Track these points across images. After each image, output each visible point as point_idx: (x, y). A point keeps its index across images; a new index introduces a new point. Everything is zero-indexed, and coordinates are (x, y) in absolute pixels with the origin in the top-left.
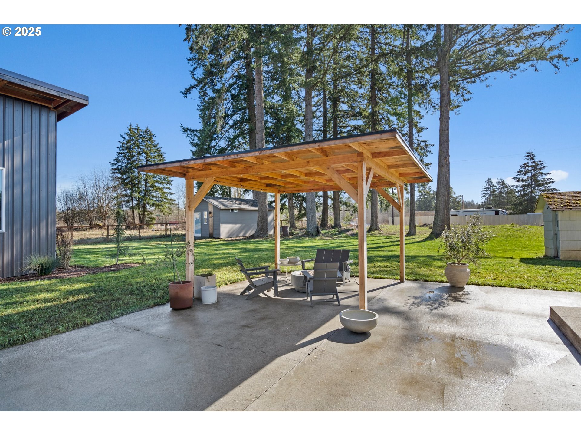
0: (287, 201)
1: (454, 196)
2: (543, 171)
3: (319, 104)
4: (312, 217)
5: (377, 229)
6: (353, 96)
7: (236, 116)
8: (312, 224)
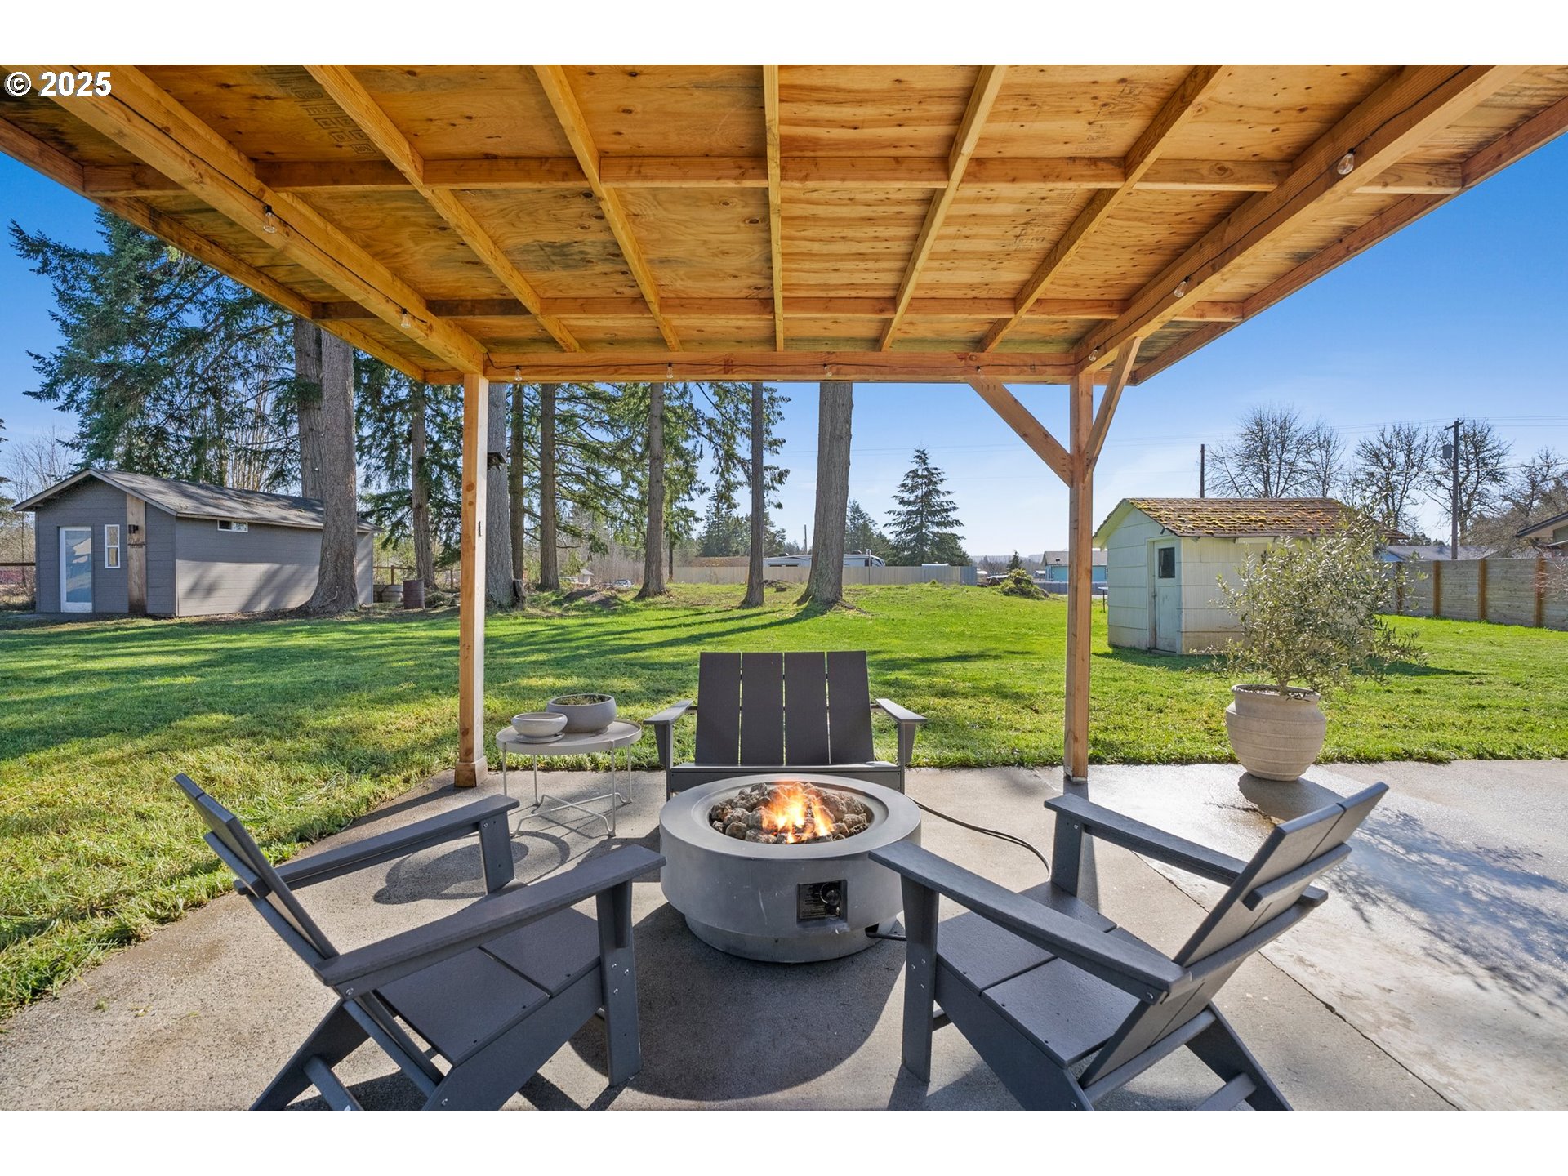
1: (773, 530)
2: (939, 487)
4: (498, 555)
5: (660, 591)
8: (500, 576)
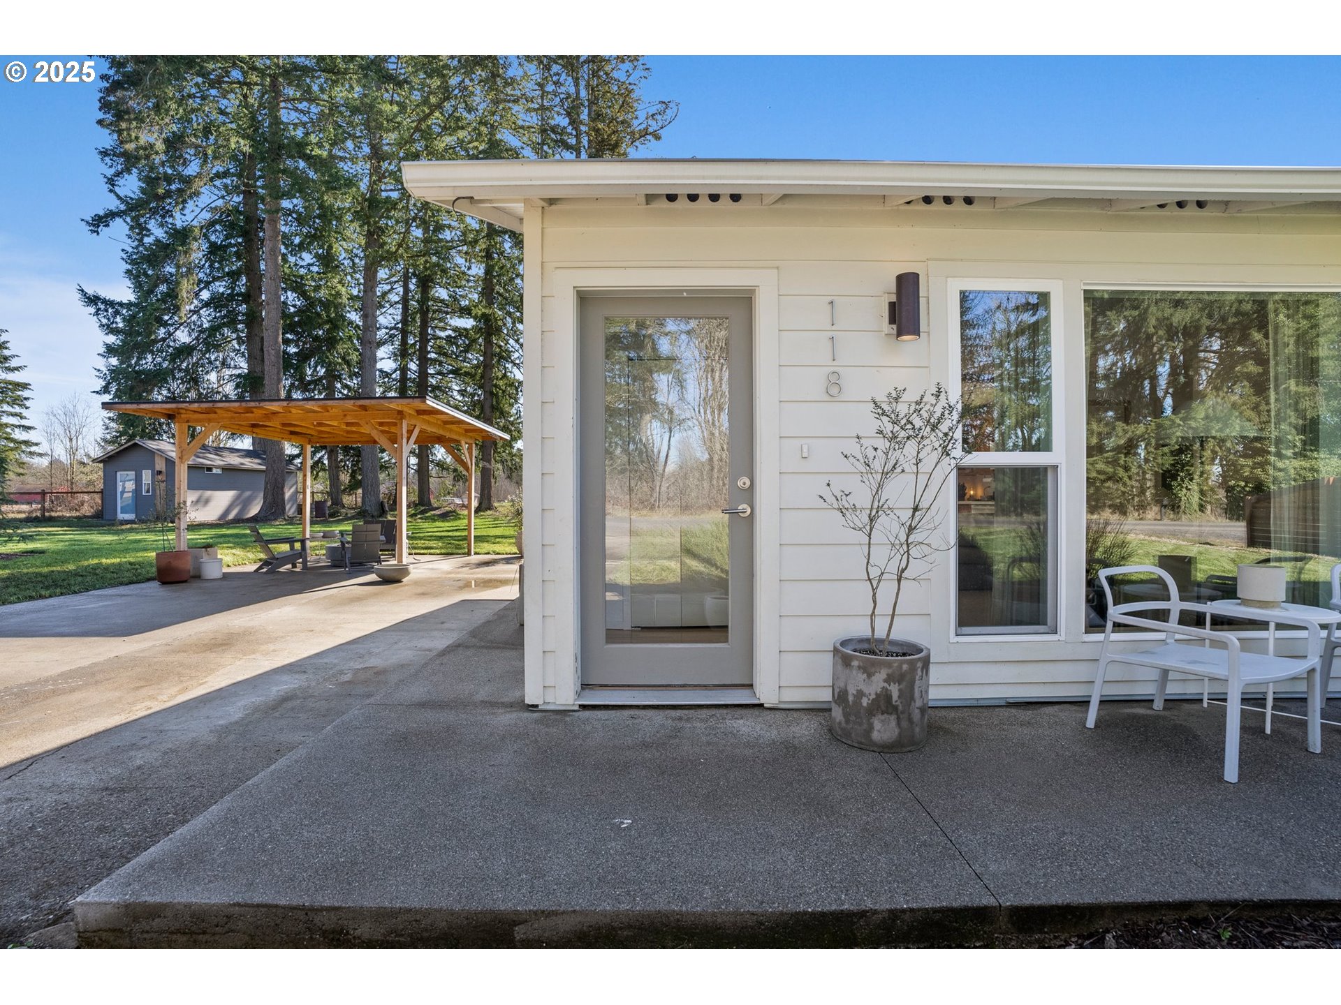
0: (326, 457)
3: (394, 279)
4: (372, 486)
5: (489, 508)
6: (456, 280)
7: (217, 284)
8: (373, 498)
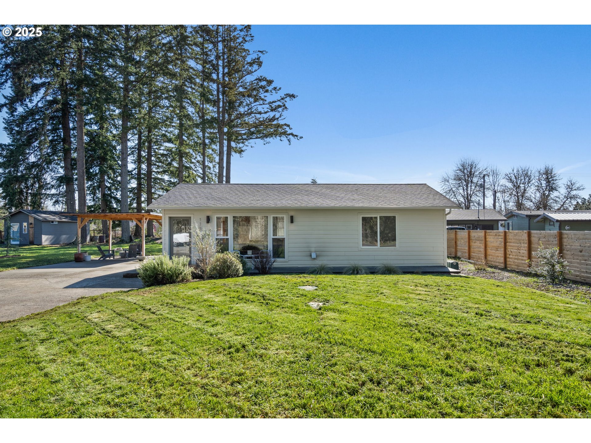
4: (126, 227)
8: (126, 234)
